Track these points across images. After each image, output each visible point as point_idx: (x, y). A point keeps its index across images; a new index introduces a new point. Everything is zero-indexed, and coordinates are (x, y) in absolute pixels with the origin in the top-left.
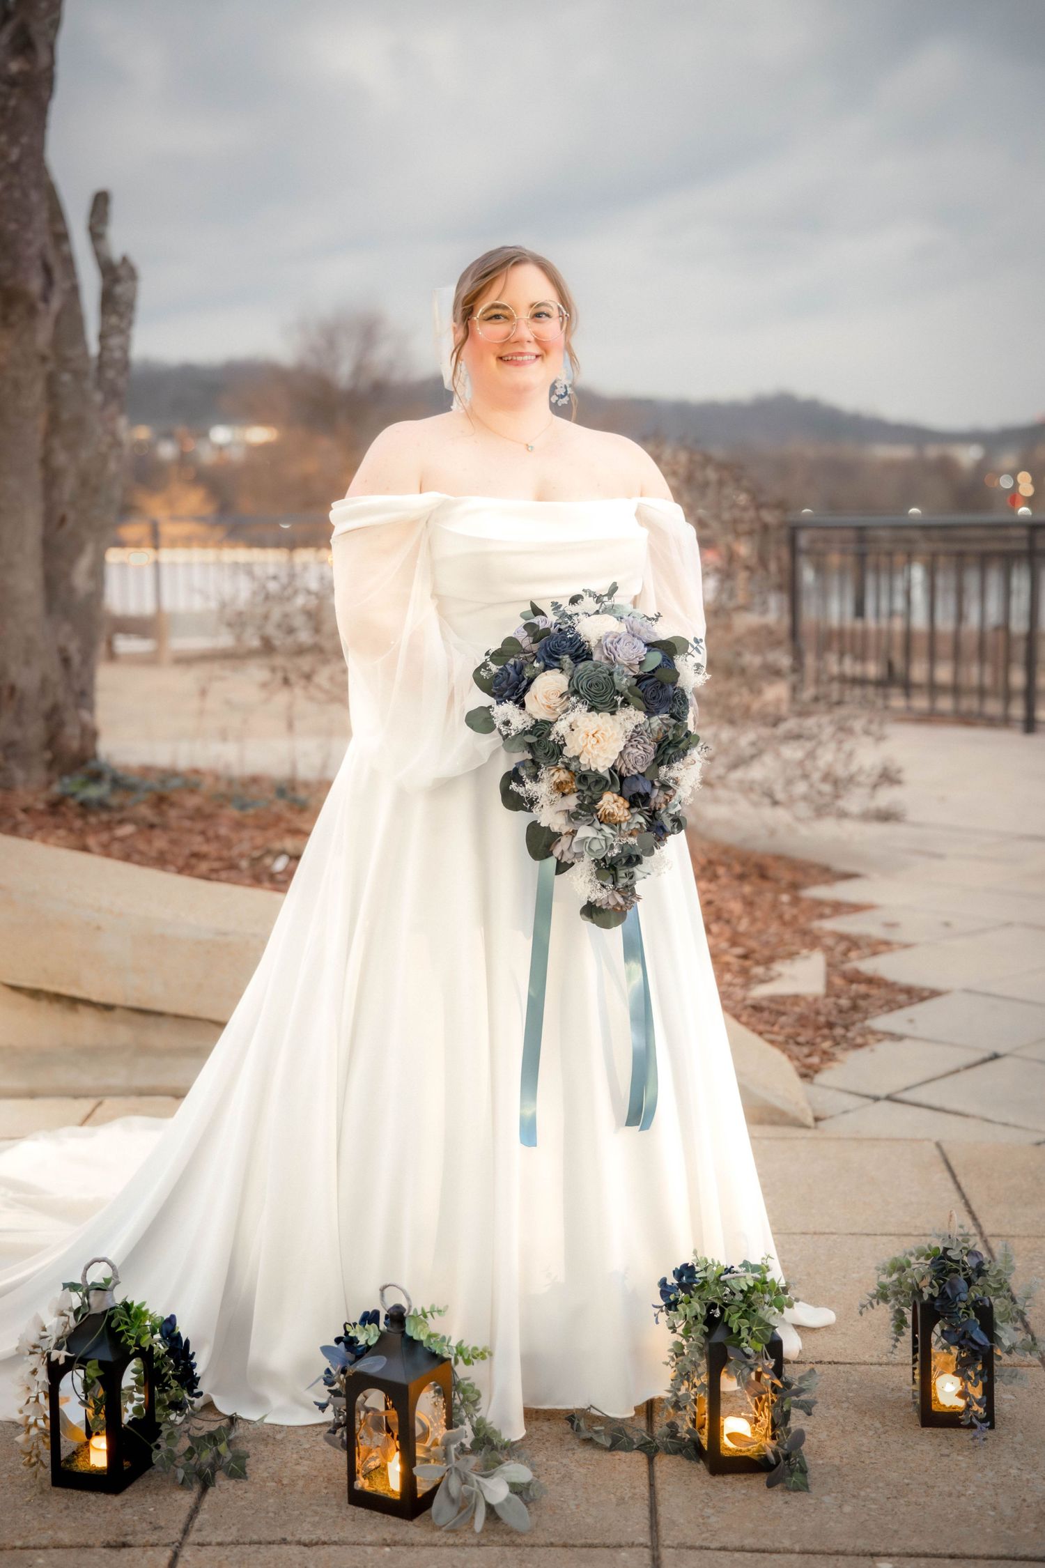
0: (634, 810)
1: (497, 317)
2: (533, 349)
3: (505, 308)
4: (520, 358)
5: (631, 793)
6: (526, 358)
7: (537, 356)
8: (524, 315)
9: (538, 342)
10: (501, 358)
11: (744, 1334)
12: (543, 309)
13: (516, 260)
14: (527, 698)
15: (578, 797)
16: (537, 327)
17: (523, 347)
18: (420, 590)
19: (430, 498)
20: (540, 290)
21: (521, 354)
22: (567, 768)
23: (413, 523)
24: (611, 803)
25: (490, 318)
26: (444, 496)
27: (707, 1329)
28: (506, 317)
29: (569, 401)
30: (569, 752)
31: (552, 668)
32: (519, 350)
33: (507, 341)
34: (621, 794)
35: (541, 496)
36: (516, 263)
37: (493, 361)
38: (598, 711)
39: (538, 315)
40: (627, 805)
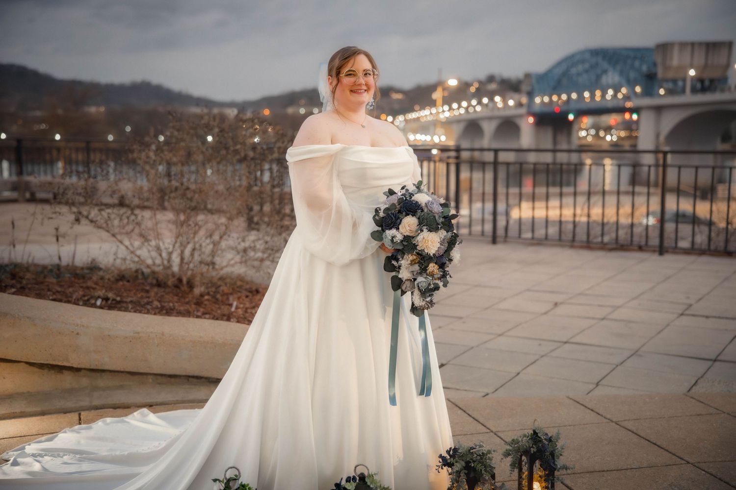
0: (440, 270)
1: (350, 75)
2: (364, 88)
3: (354, 71)
4: (359, 91)
5: (440, 263)
6: (362, 91)
7: (365, 90)
8: (361, 74)
9: (366, 85)
10: (351, 91)
11: (483, 472)
12: (368, 72)
13: (358, 52)
14: (400, 227)
15: (419, 266)
16: (365, 79)
17: (361, 87)
18: (336, 184)
19: (337, 146)
20: (367, 65)
21: (361, 90)
22: (418, 254)
23: (331, 156)
24: (433, 267)
25: (347, 75)
26: (344, 145)
27: (466, 472)
28: (353, 75)
29: (373, 108)
30: (419, 248)
31: (409, 215)
32: (360, 88)
33: (355, 84)
34: (436, 263)
35: (373, 145)
36: (358, 54)
37: (348, 92)
38: (431, 232)
39: (366, 74)
40: (438, 268)
